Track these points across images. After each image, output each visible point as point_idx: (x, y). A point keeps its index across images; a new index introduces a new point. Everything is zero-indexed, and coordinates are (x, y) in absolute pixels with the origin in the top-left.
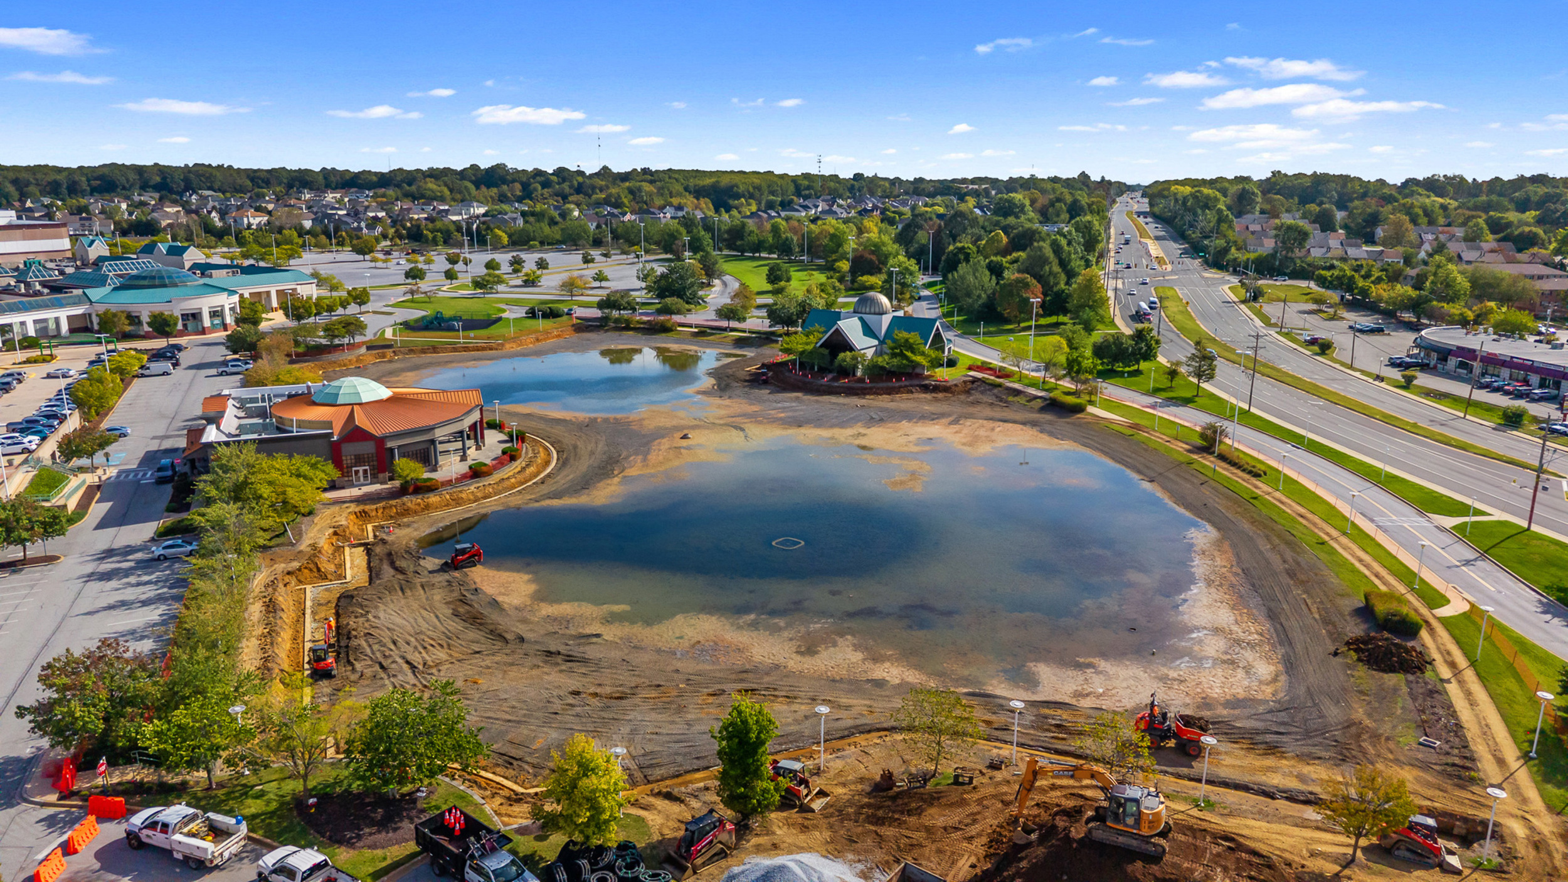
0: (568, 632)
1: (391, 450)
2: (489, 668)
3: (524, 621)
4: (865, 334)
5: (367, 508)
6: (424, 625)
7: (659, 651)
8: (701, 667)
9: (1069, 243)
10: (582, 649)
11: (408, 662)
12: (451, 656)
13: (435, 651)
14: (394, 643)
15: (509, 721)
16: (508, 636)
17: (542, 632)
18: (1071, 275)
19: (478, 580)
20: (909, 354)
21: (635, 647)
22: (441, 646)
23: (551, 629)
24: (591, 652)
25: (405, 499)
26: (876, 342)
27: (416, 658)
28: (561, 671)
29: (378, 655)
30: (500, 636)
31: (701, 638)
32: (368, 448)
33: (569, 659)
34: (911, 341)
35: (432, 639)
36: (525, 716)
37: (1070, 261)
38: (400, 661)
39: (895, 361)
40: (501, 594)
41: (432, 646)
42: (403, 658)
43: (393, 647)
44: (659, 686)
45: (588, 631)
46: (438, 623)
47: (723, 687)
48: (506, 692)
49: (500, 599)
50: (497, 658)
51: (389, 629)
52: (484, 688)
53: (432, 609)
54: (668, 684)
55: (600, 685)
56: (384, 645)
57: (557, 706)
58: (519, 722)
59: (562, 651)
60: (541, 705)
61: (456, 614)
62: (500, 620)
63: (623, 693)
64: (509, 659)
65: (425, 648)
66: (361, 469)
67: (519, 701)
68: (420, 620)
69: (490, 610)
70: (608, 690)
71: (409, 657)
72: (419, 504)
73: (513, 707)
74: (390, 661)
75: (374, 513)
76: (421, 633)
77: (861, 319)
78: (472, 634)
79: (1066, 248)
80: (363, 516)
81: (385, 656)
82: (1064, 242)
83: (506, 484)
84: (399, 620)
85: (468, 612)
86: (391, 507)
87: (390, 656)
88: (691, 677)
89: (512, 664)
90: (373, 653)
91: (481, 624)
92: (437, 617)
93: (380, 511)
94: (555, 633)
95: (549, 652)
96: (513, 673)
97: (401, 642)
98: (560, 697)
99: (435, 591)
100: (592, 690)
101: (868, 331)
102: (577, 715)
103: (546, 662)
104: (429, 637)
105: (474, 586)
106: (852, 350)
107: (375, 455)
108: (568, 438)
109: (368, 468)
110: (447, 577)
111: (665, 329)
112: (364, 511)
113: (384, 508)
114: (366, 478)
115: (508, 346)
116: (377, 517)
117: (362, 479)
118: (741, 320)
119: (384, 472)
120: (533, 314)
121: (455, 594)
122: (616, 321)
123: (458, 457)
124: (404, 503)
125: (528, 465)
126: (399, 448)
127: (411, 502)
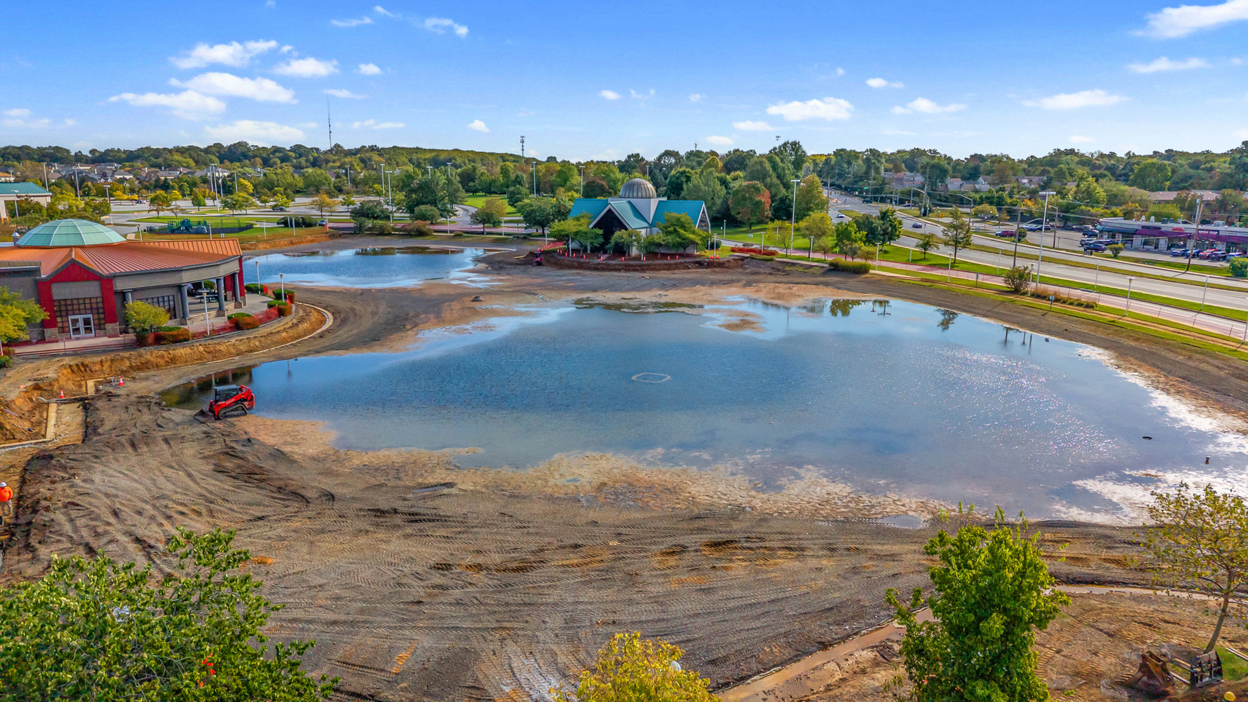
0: (400, 483)
1: (123, 294)
2: (283, 539)
3: (328, 473)
4: (635, 216)
5: (89, 360)
6: (168, 487)
7: (551, 499)
8: (624, 516)
10: (430, 503)
11: (138, 540)
12: (215, 525)
13: (187, 521)
14: (115, 514)
15: (335, 623)
16: (308, 494)
17: (360, 486)
19: (251, 430)
20: (682, 231)
21: (511, 496)
22: (199, 514)
23: (373, 481)
24: (445, 507)
27: (153, 533)
28: (407, 536)
29: (85, 533)
30: (295, 493)
31: (606, 480)
32: (91, 290)
33: (414, 518)
34: (683, 220)
35: (182, 504)
36: (362, 611)
38: (123, 539)
39: (670, 239)
40: (286, 443)
41: (182, 513)
42: (130, 534)
43: (112, 520)
44: (576, 546)
45: (431, 480)
46: (191, 484)
47: (682, 540)
48: (319, 573)
49: (287, 449)
50: (296, 524)
51: (107, 495)
52: (279, 570)
53: (181, 466)
54: (590, 542)
55: (479, 552)
56: (98, 518)
57: (417, 590)
58: (353, 623)
59: (400, 509)
60: (386, 591)
61: (220, 470)
62: (291, 474)
63: (523, 560)
64: (317, 525)
65: (169, 517)
66: (81, 317)
67: (346, 587)
68: (161, 481)
69: (273, 463)
70: (497, 558)
71: (140, 532)
72: (162, 357)
73: (338, 598)
74: (105, 540)
76: (163, 497)
77: (630, 202)
78: (250, 494)
80: (83, 370)
81: (97, 535)
83: (276, 338)
84: (124, 483)
85: (239, 467)
86: (122, 359)
87: (106, 532)
88: (623, 530)
89: (322, 531)
90: (76, 530)
91: (261, 481)
92: (189, 475)
93: (106, 366)
94: (381, 485)
95: (378, 510)
96: (326, 543)
97: (127, 512)
98: (417, 576)
99: (186, 445)
100: (470, 559)
101: (637, 213)
102: (458, 603)
103: (377, 525)
104: (174, 501)
105: (245, 437)
106: (626, 229)
107: (100, 300)
108: (342, 304)
109: (90, 316)
110: (204, 428)
111: (421, 233)
112: (83, 364)
113: (112, 361)
114: (88, 330)
115: (261, 246)
116: (102, 371)
117: (82, 330)
118: (496, 224)
119: (114, 321)
120: (285, 223)
121: (217, 447)
122: (370, 229)
123: (214, 313)
124: (140, 356)
125: (302, 320)
126: (135, 290)
127: (150, 354)
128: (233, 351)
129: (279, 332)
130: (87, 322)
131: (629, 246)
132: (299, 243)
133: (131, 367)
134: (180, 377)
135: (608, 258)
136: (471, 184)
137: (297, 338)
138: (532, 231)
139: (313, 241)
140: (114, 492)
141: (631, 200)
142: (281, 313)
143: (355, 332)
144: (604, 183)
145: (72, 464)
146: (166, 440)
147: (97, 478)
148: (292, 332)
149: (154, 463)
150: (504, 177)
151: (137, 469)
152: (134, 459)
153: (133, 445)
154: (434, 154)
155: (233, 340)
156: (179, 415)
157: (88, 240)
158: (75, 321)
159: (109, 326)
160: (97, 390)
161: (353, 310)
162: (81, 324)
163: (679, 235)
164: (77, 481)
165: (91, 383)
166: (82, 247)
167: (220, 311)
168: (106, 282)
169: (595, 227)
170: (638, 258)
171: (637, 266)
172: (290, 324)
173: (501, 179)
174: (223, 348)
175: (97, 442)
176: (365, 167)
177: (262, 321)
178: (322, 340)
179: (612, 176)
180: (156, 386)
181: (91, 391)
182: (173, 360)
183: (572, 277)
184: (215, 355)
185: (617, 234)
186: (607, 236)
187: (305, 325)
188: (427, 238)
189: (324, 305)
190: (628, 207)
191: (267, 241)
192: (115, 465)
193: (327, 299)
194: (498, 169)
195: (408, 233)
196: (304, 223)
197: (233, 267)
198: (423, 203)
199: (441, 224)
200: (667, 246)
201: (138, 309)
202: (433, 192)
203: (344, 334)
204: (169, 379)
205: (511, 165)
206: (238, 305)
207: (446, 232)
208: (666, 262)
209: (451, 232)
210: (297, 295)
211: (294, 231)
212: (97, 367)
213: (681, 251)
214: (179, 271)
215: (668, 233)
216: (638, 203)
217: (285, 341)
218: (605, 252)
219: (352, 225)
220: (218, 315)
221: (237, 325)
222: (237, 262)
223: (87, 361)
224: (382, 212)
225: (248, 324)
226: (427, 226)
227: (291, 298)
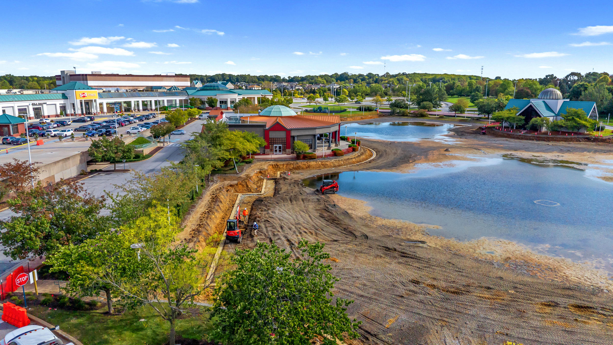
0: (398, 236)
1: (294, 137)
2: (343, 252)
3: (367, 226)
4: (547, 110)
6: (301, 220)
7: (477, 260)
8: (520, 278)
10: (412, 249)
11: (288, 240)
12: (317, 240)
13: (307, 236)
14: (282, 228)
15: (362, 296)
16: (357, 234)
17: (380, 234)
19: (336, 201)
20: (577, 119)
21: (454, 254)
22: (312, 234)
23: (386, 233)
24: (420, 253)
25: (298, 161)
26: (555, 115)
27: (294, 239)
28: (400, 263)
29: (270, 233)
30: (351, 232)
31: (511, 256)
32: (282, 135)
33: (404, 255)
34: (578, 112)
35: (306, 228)
36: (375, 294)
38: (283, 239)
40: (349, 209)
41: (305, 232)
42: (286, 237)
43: (280, 230)
44: (489, 288)
45: (414, 238)
46: (310, 220)
47: (556, 299)
48: (358, 271)
49: (350, 212)
50: (350, 247)
51: (279, 219)
52: (341, 266)
53: (307, 212)
54: (497, 288)
55: (435, 279)
56: (275, 228)
57: (402, 290)
58: (370, 299)
59: (398, 249)
60: (387, 287)
61: (322, 216)
62: (350, 223)
63: (457, 288)
64: (359, 249)
65: (300, 233)
66: (278, 146)
67: (369, 281)
68: (299, 217)
69: (343, 217)
70: (443, 284)
71: (290, 237)
72: (305, 165)
73: (365, 285)
74: (277, 238)
76: (299, 224)
77: (544, 102)
78: (332, 229)
80: (276, 167)
81: (274, 235)
83: (350, 161)
84: (286, 215)
85: (330, 216)
86: (291, 164)
87: (278, 235)
88: (519, 286)
89: (361, 252)
90: (267, 232)
91: (338, 224)
92: (310, 216)
93: (285, 166)
94: (390, 236)
95: (387, 248)
96: (362, 258)
97: (286, 228)
98: (402, 283)
99: (310, 203)
100: (429, 282)
102: (421, 302)
103: (386, 255)
104: (303, 226)
105: (333, 203)
106: (540, 117)
107: (285, 139)
108: (381, 148)
109: (281, 145)
110: (317, 197)
111: (422, 116)
112: (277, 165)
113: (287, 164)
114: (280, 151)
115: (349, 119)
116: (283, 168)
117: (278, 151)
118: (462, 112)
119: (289, 148)
120: (360, 109)
121: (322, 206)
122: (398, 113)
123: (326, 148)
124: (297, 163)
125: (362, 154)
126: (298, 136)
127: (301, 163)
128: (332, 165)
129: (352, 158)
130: (280, 147)
131: (541, 126)
132: (365, 118)
133: (293, 168)
134: (311, 174)
135: (527, 133)
136: (451, 91)
137: (359, 162)
138: (482, 116)
139: (371, 118)
140: (282, 218)
141: (545, 100)
142: (354, 150)
143: (385, 161)
144: (529, 91)
145: (269, 204)
146: (303, 200)
147: (277, 212)
148: (357, 159)
149: (297, 209)
150: (469, 87)
151: (291, 210)
152: (290, 206)
153: (291, 200)
154: (433, 76)
155: (333, 160)
156: (309, 190)
157: (284, 114)
158: (276, 147)
159: (287, 150)
160: (281, 176)
161: (385, 151)
162: (278, 149)
163: (576, 122)
164: (270, 211)
165: (279, 173)
166: (281, 117)
167: (329, 147)
168: (288, 132)
169: (520, 115)
170: (546, 133)
171: (544, 138)
172: (357, 155)
173: (468, 89)
174: (328, 163)
175: (278, 197)
176: (399, 83)
177: (345, 153)
178: (370, 164)
179: (535, 87)
180: (302, 177)
181: (278, 176)
182: (309, 167)
183: (501, 142)
184: (325, 166)
185: (534, 119)
186: (527, 120)
187: (363, 157)
188: (424, 118)
189: (373, 148)
190: (543, 104)
191: (351, 117)
192: (283, 208)
193: (375, 145)
194: (467, 83)
195: (416, 115)
196: (368, 109)
197: (336, 128)
198: (426, 101)
199: (433, 111)
200: (566, 127)
201: (298, 143)
202: (431, 95)
203: (380, 162)
204: (306, 175)
205: (474, 81)
206: (336, 145)
207: (435, 115)
208: (565, 137)
209: (438, 115)
210: (361, 142)
211: (364, 113)
212: (281, 167)
213: (576, 131)
214: (315, 129)
215: (568, 120)
216: (550, 102)
217: (354, 163)
218: (525, 129)
219: (390, 111)
220: (328, 149)
221: (335, 154)
222: (338, 126)
223: (278, 163)
224: (405, 104)
225: (339, 154)
226: (426, 112)
227: (358, 143)
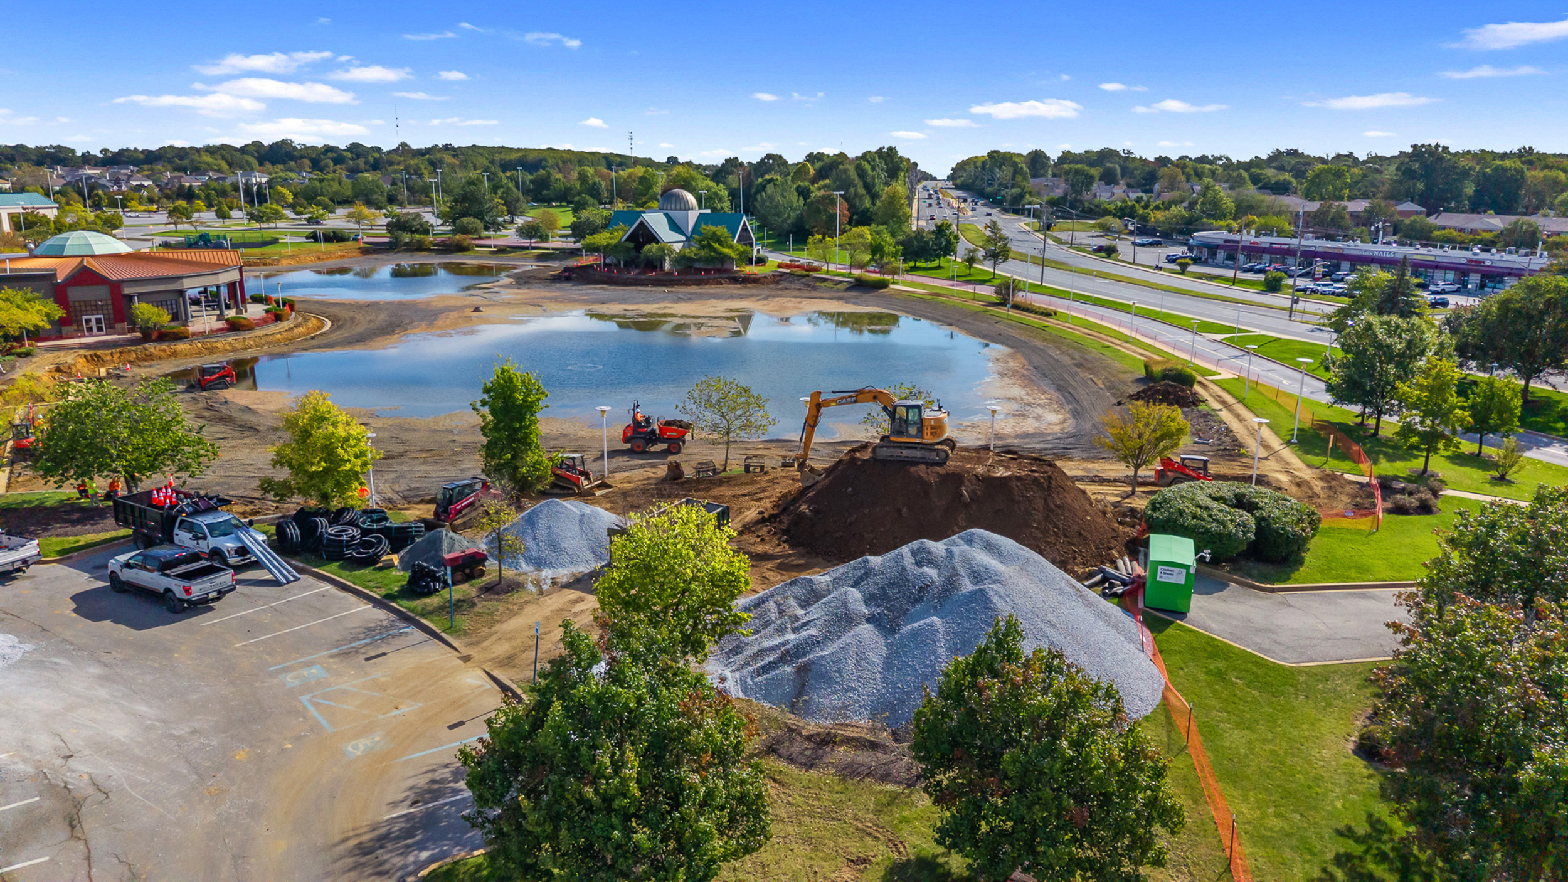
1: (130, 298)
4: (671, 229)
5: (99, 353)
9: (873, 169)
15: (254, 477)
16: (260, 428)
18: (874, 197)
19: (229, 397)
20: (716, 246)
25: (147, 345)
26: (683, 238)
30: (251, 428)
32: (101, 293)
34: (718, 233)
37: (874, 185)
39: (703, 253)
40: (255, 404)
48: (252, 460)
49: (252, 407)
52: (227, 459)
54: (442, 449)
62: (251, 418)
66: (93, 318)
69: (241, 414)
72: (164, 351)
73: (260, 469)
75: (108, 358)
77: (667, 215)
79: (870, 172)
80: (96, 360)
82: (867, 167)
83: (270, 339)
85: (214, 415)
86: (130, 351)
91: (229, 422)
93: (116, 356)
101: (674, 226)
105: (223, 400)
106: (657, 242)
107: (110, 302)
108: (344, 314)
109: (101, 316)
110: (193, 395)
111: (461, 248)
112: (96, 355)
113: (121, 353)
114: (100, 329)
115: (284, 262)
116: (112, 361)
117: (95, 329)
119: (123, 321)
120: (314, 237)
122: (406, 244)
123: (215, 317)
124: (146, 349)
125: (297, 326)
126: (140, 295)
127: (152, 348)
128: (229, 347)
129: (273, 334)
130: (98, 321)
131: (662, 260)
132: (327, 259)
133: (137, 358)
134: (179, 366)
135: (639, 273)
137: (291, 339)
139: (342, 257)
141: (670, 212)
142: (278, 318)
143: (346, 335)
148: (286, 335)
155: (230, 339)
157: (98, 251)
158: (88, 321)
159: (118, 326)
160: (108, 373)
161: (353, 318)
162: (93, 324)
163: (714, 249)
165: (103, 369)
166: (93, 256)
167: (221, 316)
168: (115, 286)
169: (626, 240)
170: (670, 273)
171: (668, 280)
172: (286, 328)
173: (578, 187)
174: (219, 345)
177: (257, 325)
178: (314, 341)
180: (158, 371)
181: (103, 373)
182: (174, 353)
184: (212, 350)
185: (649, 247)
186: (639, 247)
187: (301, 329)
188: (466, 253)
189: (326, 314)
190: (665, 219)
193: (331, 309)
195: (447, 248)
196: (335, 237)
197: (234, 276)
198: (470, 215)
200: (699, 260)
201: (144, 310)
202: (481, 203)
203: (333, 337)
204: (170, 367)
206: (239, 312)
207: (490, 246)
208: (698, 277)
209: (495, 246)
210: (297, 307)
211: (323, 246)
213: (719, 266)
214: (181, 278)
217: (279, 341)
218: (637, 267)
219: (387, 240)
220: (218, 320)
221: (234, 327)
222: (237, 272)
224: (421, 225)
225: (244, 326)
226: (467, 239)
227: (291, 305)
